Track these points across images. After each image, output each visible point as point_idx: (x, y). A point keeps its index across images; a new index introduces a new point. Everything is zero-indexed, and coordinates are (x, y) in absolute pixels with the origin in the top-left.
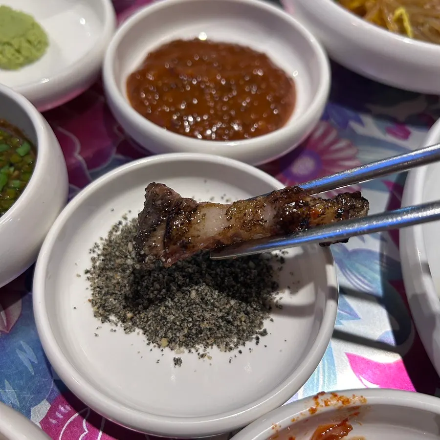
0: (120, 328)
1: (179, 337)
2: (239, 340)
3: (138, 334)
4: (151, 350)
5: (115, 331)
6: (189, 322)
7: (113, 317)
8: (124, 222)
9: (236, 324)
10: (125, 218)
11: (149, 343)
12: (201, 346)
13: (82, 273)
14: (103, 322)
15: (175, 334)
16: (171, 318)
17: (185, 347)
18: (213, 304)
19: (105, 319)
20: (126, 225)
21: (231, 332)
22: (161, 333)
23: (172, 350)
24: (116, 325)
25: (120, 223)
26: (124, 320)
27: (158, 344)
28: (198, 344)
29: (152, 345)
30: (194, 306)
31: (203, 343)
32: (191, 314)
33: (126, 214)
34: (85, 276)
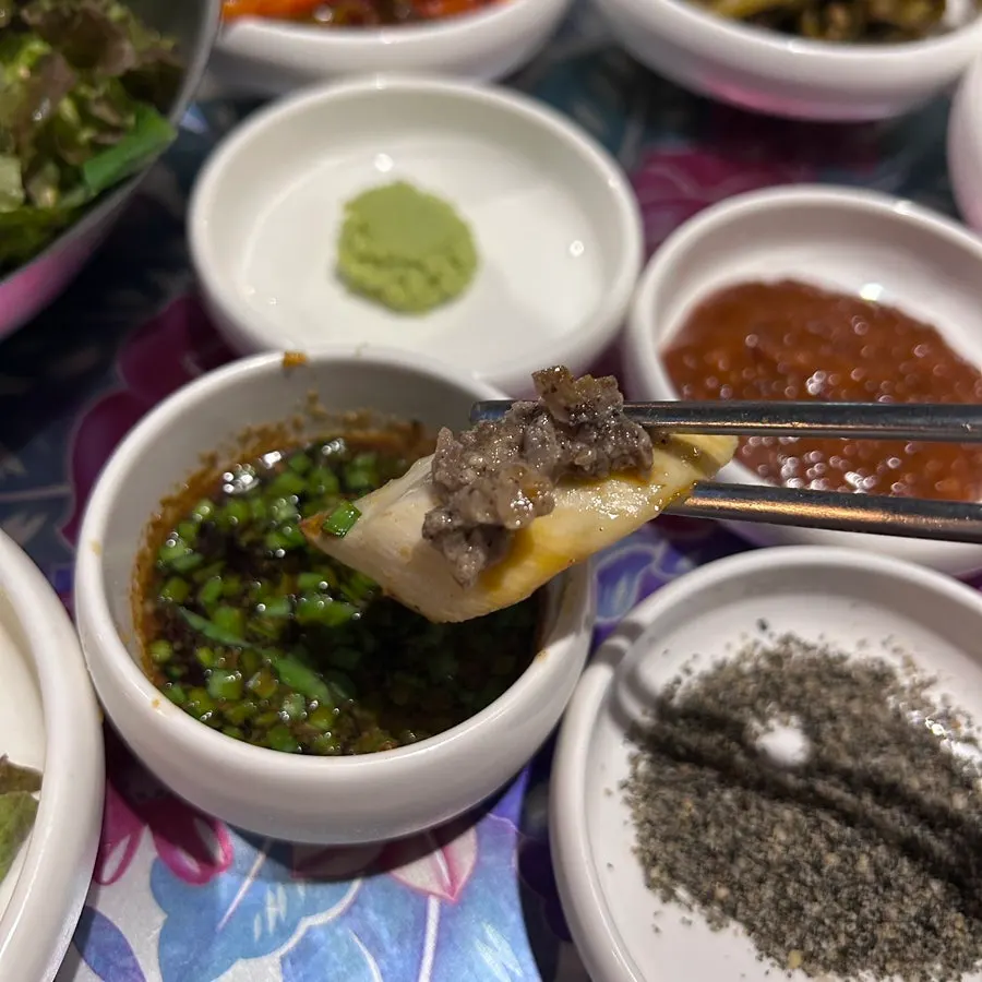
0: (698, 917)
1: (824, 950)
2: (949, 970)
3: (736, 933)
4: (767, 973)
5: (690, 923)
6: (849, 921)
7: (681, 892)
8: (686, 680)
9: (944, 935)
10: (688, 671)
11: (762, 956)
12: (868, 974)
13: (614, 788)
14: (665, 900)
15: (819, 944)
16: (814, 909)
17: (835, 973)
18: (903, 889)
19: (669, 896)
20: (689, 687)
21: (934, 950)
22: (791, 940)
23: (809, 975)
24: (690, 908)
25: (678, 681)
26: (706, 900)
27: (779, 960)
28: (863, 969)
29: (768, 962)
30: (860, 887)
31: (872, 968)
32: (855, 905)
33: (688, 662)
34: (619, 796)
